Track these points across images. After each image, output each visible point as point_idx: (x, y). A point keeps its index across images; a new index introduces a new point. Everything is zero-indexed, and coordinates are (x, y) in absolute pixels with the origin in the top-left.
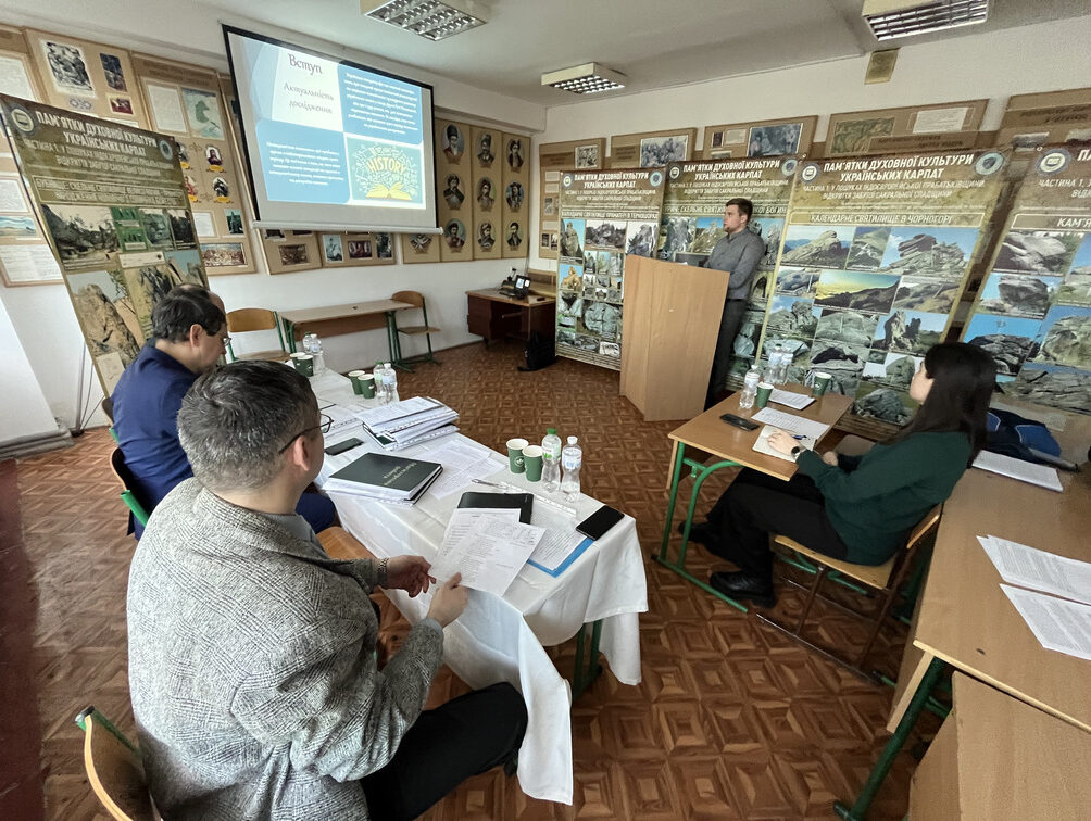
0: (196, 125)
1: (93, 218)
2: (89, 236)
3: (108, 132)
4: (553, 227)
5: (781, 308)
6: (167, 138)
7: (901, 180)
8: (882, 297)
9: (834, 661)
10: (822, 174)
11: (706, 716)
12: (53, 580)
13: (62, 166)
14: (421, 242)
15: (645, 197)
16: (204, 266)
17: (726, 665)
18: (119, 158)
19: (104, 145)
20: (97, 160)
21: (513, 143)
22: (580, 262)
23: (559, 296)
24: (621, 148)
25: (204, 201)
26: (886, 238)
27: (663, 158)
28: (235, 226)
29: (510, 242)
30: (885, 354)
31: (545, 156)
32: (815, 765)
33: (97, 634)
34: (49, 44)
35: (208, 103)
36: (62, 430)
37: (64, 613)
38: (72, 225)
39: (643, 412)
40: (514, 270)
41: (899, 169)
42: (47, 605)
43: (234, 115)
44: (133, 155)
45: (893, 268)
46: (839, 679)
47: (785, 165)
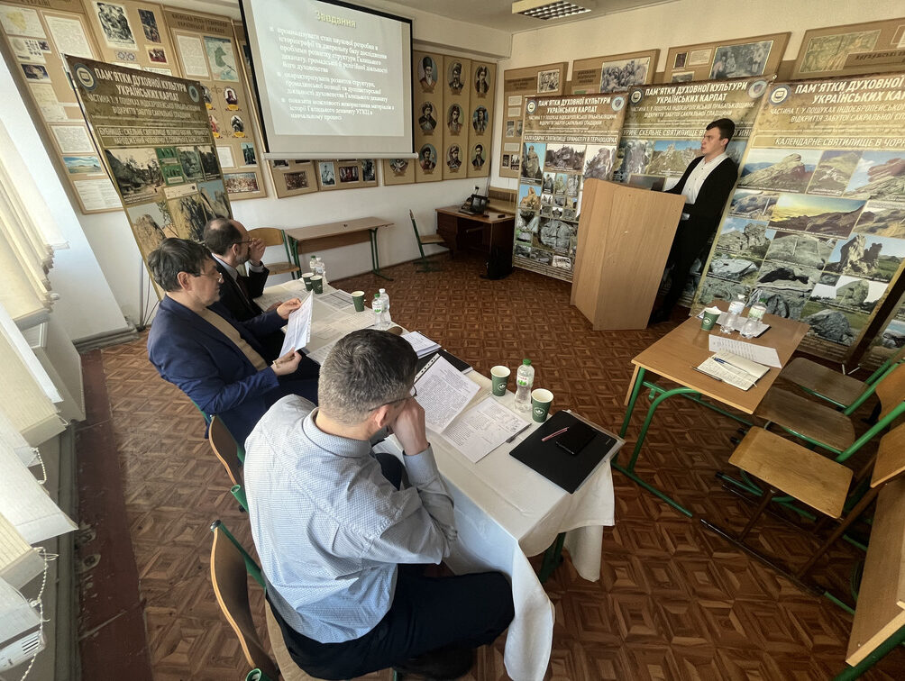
0: (216, 69)
1: (143, 158)
2: (140, 173)
3: (150, 82)
4: (515, 149)
5: (733, 229)
6: (194, 83)
7: (882, 101)
8: (842, 222)
9: (774, 569)
10: (792, 96)
11: (656, 609)
12: (135, 450)
13: (117, 115)
14: (399, 165)
15: (605, 121)
16: (226, 193)
17: (672, 564)
18: (159, 104)
19: (147, 94)
20: (143, 107)
21: (481, 70)
22: (539, 183)
23: (518, 213)
24: (583, 72)
25: (225, 137)
26: (856, 162)
27: (623, 80)
28: (250, 157)
29: (475, 163)
30: (837, 277)
31: (510, 81)
32: (757, 664)
33: (169, 496)
34: (99, 4)
35: (224, 50)
36: (131, 328)
37: (145, 477)
38: (128, 166)
39: (593, 322)
40: (477, 188)
41: (881, 90)
42: (132, 470)
43: (245, 58)
44: (170, 101)
45: (859, 192)
46: (779, 587)
47: (753, 86)
